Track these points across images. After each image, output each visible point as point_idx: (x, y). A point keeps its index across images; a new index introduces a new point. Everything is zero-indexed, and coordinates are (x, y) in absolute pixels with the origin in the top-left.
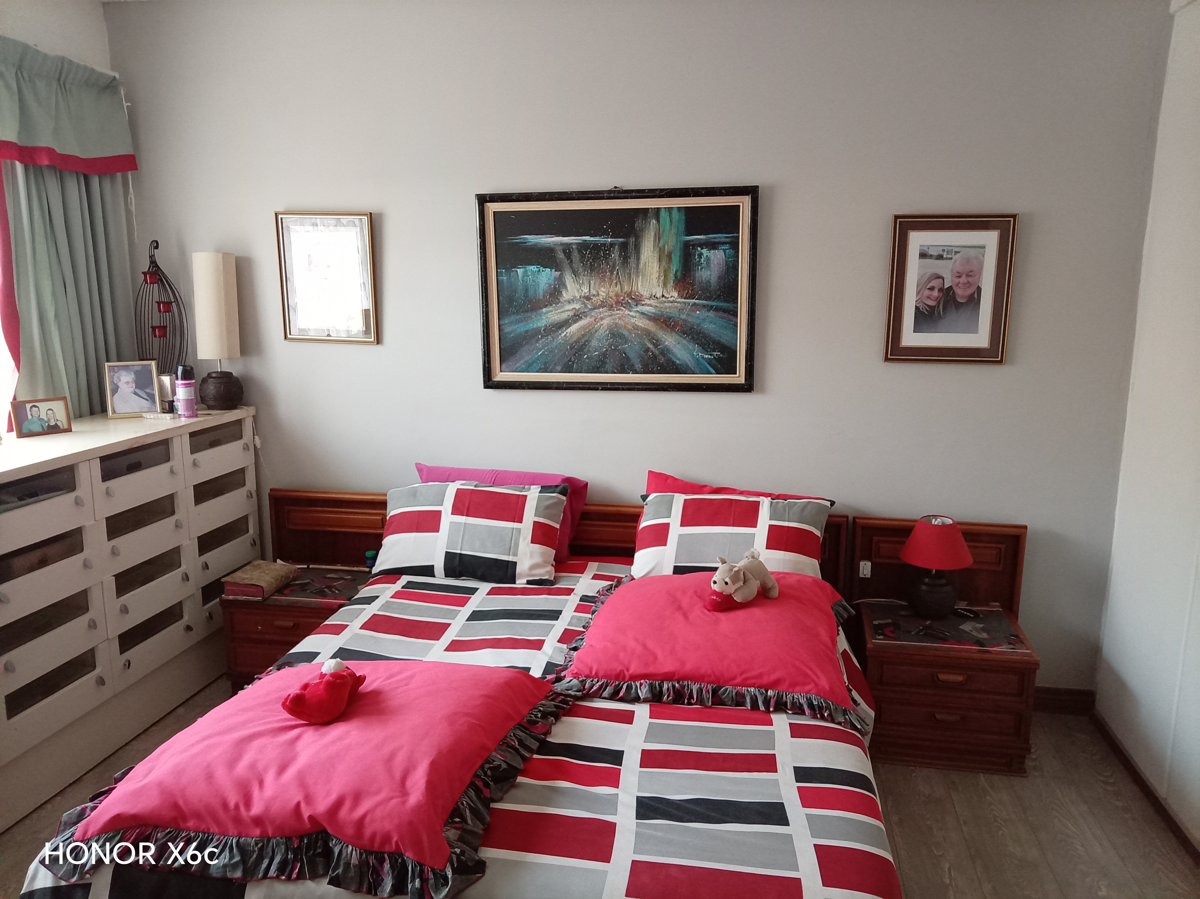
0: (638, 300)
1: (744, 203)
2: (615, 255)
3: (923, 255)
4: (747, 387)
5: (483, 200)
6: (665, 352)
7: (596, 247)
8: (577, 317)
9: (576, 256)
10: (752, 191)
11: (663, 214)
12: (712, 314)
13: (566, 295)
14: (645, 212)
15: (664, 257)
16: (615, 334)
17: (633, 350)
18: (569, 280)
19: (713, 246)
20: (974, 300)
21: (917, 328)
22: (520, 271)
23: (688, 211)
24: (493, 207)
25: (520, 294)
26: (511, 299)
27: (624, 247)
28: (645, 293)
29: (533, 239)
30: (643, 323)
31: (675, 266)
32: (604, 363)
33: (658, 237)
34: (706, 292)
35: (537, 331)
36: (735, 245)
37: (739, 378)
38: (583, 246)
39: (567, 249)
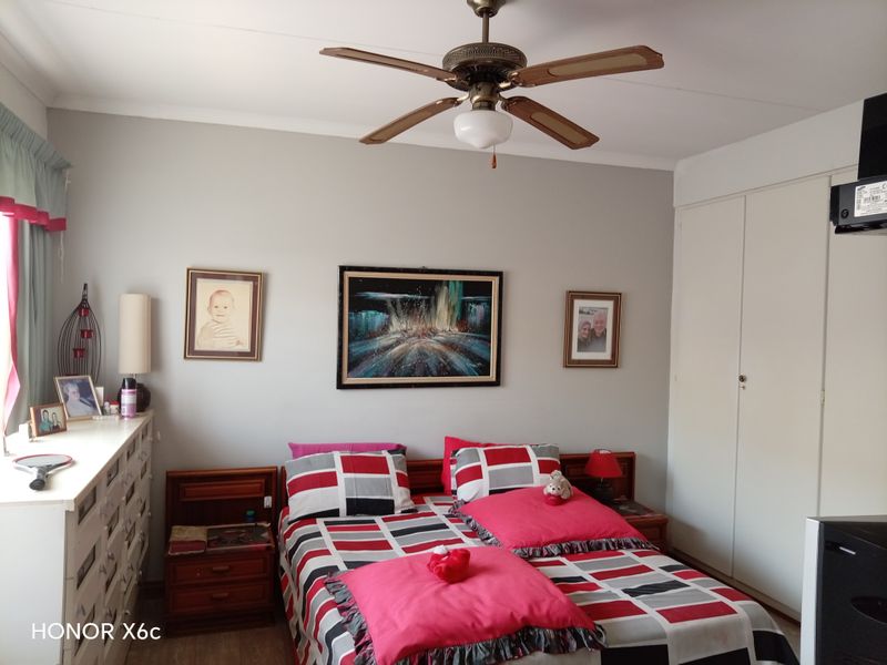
0: (435, 334)
1: (495, 281)
2: (423, 306)
3: (581, 312)
4: (497, 383)
5: (343, 269)
6: (450, 363)
7: (412, 301)
8: (398, 342)
9: (399, 306)
10: (499, 274)
11: (451, 285)
12: (477, 341)
13: (392, 329)
14: (440, 282)
15: (451, 308)
16: (422, 353)
17: (431, 363)
18: (394, 320)
19: (478, 303)
20: (604, 335)
21: (579, 350)
22: (364, 314)
23: (465, 283)
24: (348, 274)
25: (362, 329)
26: (357, 332)
27: (428, 302)
28: (439, 328)
29: (373, 295)
30: (438, 346)
31: (457, 314)
32: (413, 371)
33: (448, 297)
34: (474, 329)
35: (373, 352)
36: (489, 303)
37: (492, 377)
38: (404, 300)
39: (394, 302)
